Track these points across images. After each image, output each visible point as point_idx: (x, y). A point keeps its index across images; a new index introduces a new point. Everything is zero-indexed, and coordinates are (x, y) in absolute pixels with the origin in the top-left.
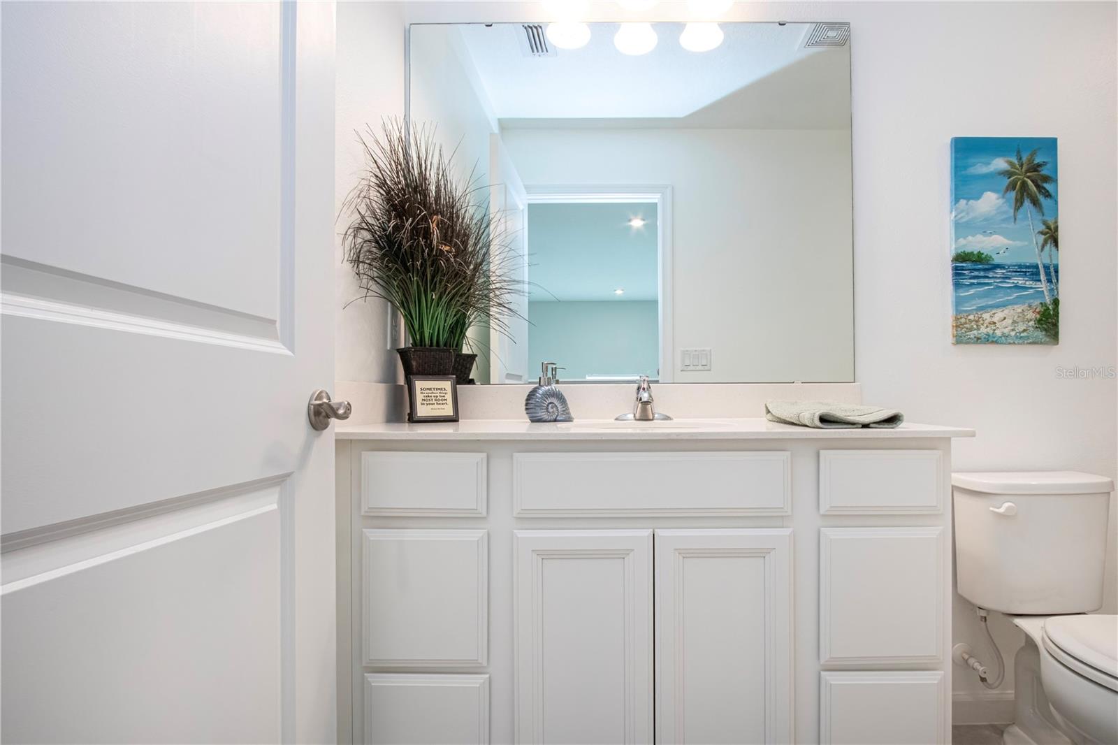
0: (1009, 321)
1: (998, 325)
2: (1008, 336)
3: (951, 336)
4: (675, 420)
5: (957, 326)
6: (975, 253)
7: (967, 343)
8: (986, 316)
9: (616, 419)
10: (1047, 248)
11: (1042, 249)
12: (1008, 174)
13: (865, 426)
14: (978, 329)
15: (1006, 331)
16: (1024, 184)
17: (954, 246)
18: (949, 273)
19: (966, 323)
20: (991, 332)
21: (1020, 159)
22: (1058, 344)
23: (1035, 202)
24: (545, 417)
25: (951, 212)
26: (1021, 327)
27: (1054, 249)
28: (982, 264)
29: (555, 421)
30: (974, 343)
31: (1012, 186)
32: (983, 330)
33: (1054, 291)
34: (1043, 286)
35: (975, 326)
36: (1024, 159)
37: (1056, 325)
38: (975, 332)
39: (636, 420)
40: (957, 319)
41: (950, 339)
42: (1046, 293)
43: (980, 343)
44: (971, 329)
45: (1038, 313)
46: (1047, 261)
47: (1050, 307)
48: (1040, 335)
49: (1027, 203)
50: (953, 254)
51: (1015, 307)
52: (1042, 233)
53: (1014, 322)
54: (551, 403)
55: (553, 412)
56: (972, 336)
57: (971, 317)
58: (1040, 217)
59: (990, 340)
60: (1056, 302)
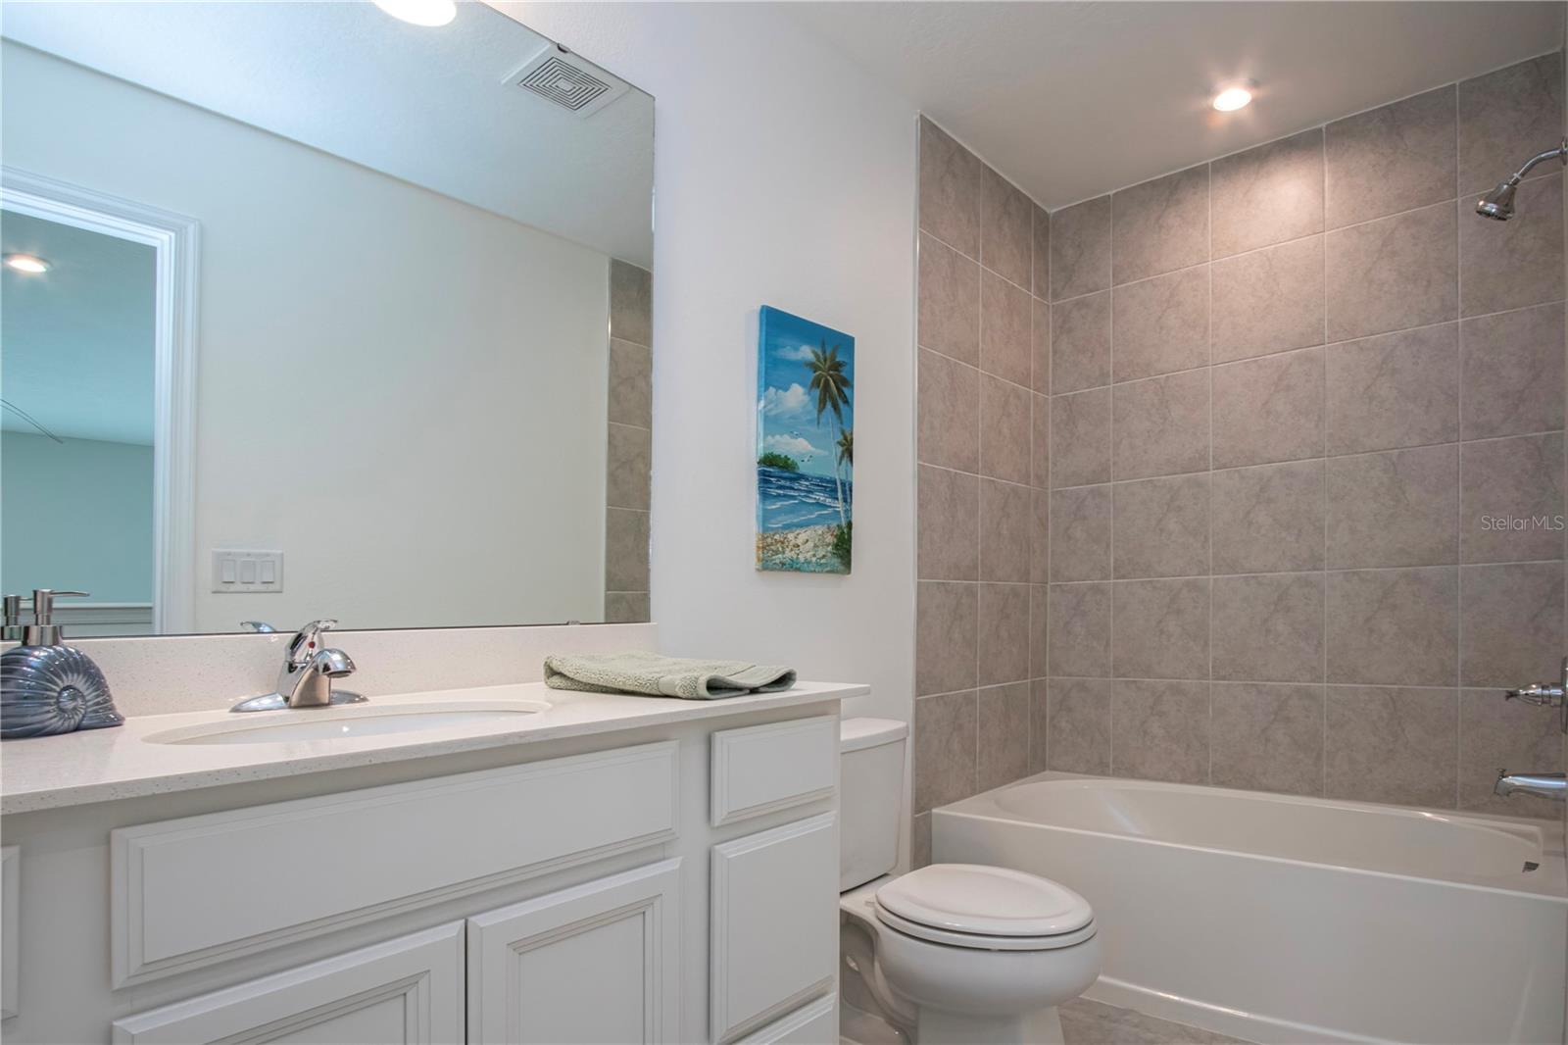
0: (811, 544)
1: (801, 548)
2: (810, 562)
3: (755, 560)
4: (374, 701)
5: (764, 548)
6: (783, 456)
7: (773, 570)
8: (791, 536)
9: (236, 710)
10: (844, 462)
11: (840, 463)
12: (814, 367)
13: (754, 691)
14: (784, 553)
15: (809, 555)
16: (827, 382)
17: (761, 445)
18: (755, 479)
19: (772, 544)
20: (795, 557)
21: (824, 352)
22: (849, 573)
23: (836, 407)
24: (56, 723)
25: (759, 400)
26: (821, 553)
27: (849, 464)
28: (788, 471)
29: (77, 729)
30: (780, 570)
31: (816, 383)
32: (788, 554)
33: (848, 512)
34: (840, 505)
35: (780, 549)
36: (828, 354)
37: (849, 551)
38: (780, 556)
39: (290, 707)
40: (764, 539)
41: (753, 563)
42: (842, 514)
43: (786, 570)
44: (777, 552)
45: (836, 536)
46: (843, 478)
47: (845, 531)
48: (836, 561)
49: (829, 406)
50: (761, 454)
51: (817, 527)
52: (839, 443)
53: (816, 546)
54: (66, 689)
55: (75, 709)
56: (778, 561)
57: (777, 537)
58: (839, 425)
59: (792, 567)
60: (850, 525)
